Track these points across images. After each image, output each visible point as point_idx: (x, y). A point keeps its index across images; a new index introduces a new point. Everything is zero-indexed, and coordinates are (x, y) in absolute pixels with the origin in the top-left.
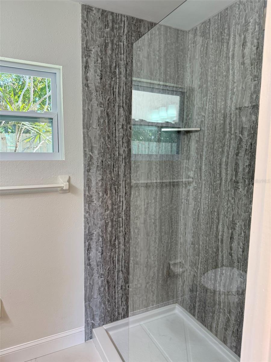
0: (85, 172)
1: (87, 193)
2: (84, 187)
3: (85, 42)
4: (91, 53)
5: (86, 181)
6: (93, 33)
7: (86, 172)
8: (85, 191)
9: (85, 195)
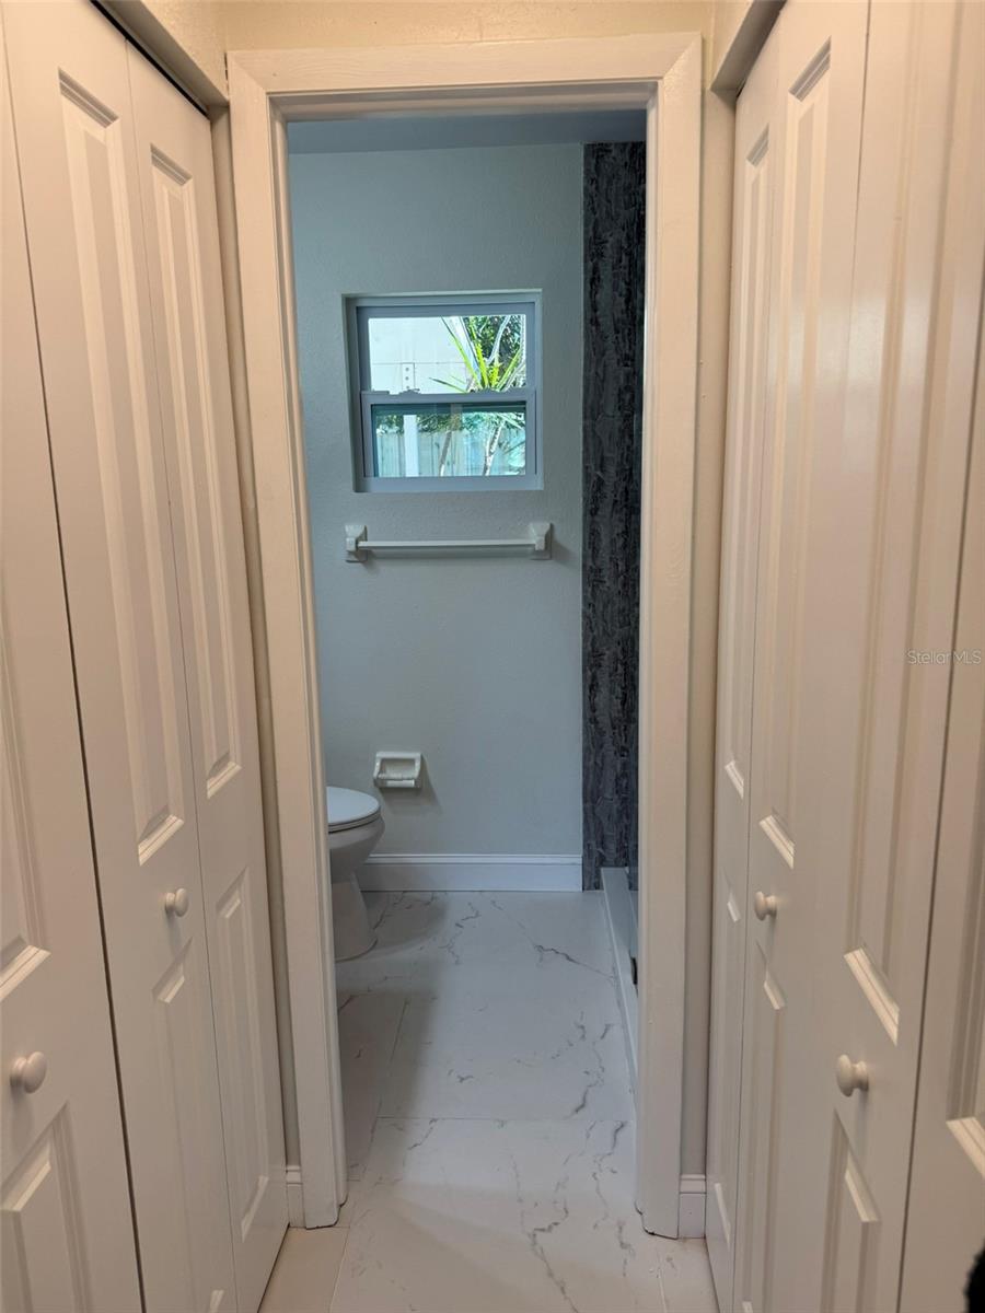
0: (585, 515)
1: (590, 563)
2: (584, 549)
3: (591, 227)
4: (606, 248)
5: (587, 537)
6: (609, 201)
7: (589, 516)
8: (584, 557)
9: (584, 566)
